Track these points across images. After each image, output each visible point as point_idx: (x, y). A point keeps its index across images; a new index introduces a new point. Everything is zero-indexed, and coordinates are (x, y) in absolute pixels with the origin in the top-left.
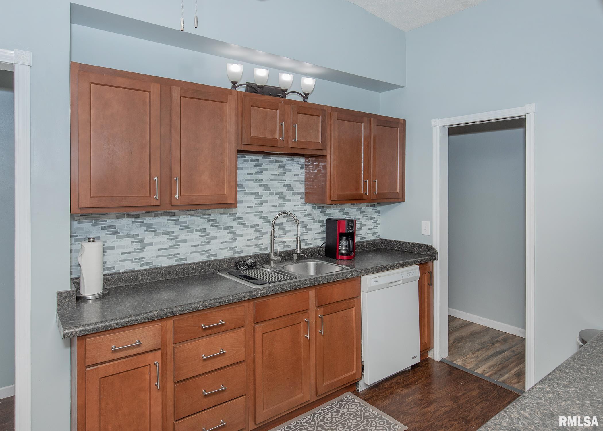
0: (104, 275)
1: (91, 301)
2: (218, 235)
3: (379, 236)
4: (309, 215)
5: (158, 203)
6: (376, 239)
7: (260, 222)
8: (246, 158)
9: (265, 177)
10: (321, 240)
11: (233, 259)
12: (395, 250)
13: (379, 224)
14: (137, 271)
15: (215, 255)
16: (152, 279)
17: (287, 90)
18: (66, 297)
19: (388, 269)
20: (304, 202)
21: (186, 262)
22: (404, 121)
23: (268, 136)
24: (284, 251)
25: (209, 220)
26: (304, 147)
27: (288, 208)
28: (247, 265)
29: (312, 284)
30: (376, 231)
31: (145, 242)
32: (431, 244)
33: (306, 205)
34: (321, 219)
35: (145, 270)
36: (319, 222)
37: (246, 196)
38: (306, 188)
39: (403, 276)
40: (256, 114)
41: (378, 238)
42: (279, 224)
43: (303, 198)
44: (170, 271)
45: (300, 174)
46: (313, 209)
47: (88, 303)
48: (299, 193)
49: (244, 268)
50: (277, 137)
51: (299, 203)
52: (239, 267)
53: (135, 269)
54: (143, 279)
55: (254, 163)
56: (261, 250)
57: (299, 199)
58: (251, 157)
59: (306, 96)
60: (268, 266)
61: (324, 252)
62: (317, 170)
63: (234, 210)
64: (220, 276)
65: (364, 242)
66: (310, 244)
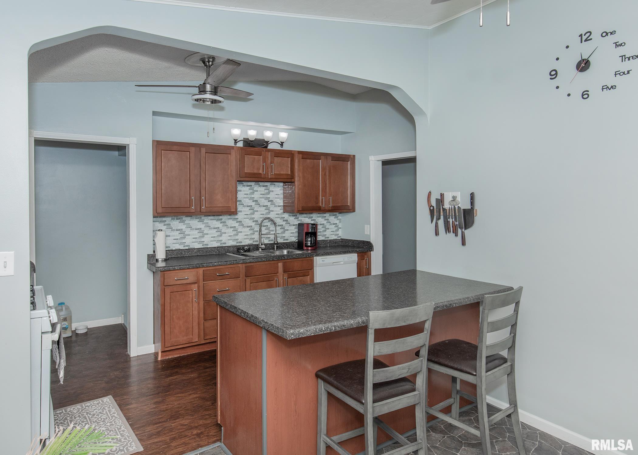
0: (166, 251)
1: (160, 262)
2: (227, 231)
3: (340, 237)
4: (286, 221)
5: (194, 211)
6: (338, 238)
7: (253, 224)
8: (244, 184)
9: (256, 196)
10: (295, 238)
11: (236, 246)
12: (350, 246)
13: (340, 228)
14: (182, 250)
15: (225, 243)
16: (190, 254)
17: (269, 141)
18: (152, 257)
19: (333, 254)
20: (283, 212)
21: (208, 247)
22: (354, 156)
23: (256, 171)
24: (269, 244)
25: (221, 222)
26: (279, 177)
27: (272, 216)
28: (244, 250)
29: (280, 258)
30: (338, 233)
31: (186, 233)
32: (369, 241)
33: (284, 214)
34: (295, 224)
35: (186, 249)
36: (293, 225)
37: (244, 208)
38: (284, 203)
39: (344, 259)
40: (248, 159)
41: (340, 238)
42: (265, 226)
43: (282, 209)
44: (199, 251)
45: (280, 193)
46: (289, 217)
47: (159, 262)
48: (279, 206)
49: (242, 251)
50: (261, 172)
51: (280, 213)
52: (239, 251)
53: (181, 249)
54: (185, 254)
55: (249, 188)
56: (253, 242)
57: (280, 210)
58: (247, 183)
59: (282, 144)
60: (258, 251)
61: (297, 246)
62: (292, 191)
63: (236, 217)
64: (228, 255)
65: (327, 240)
66: (287, 240)
